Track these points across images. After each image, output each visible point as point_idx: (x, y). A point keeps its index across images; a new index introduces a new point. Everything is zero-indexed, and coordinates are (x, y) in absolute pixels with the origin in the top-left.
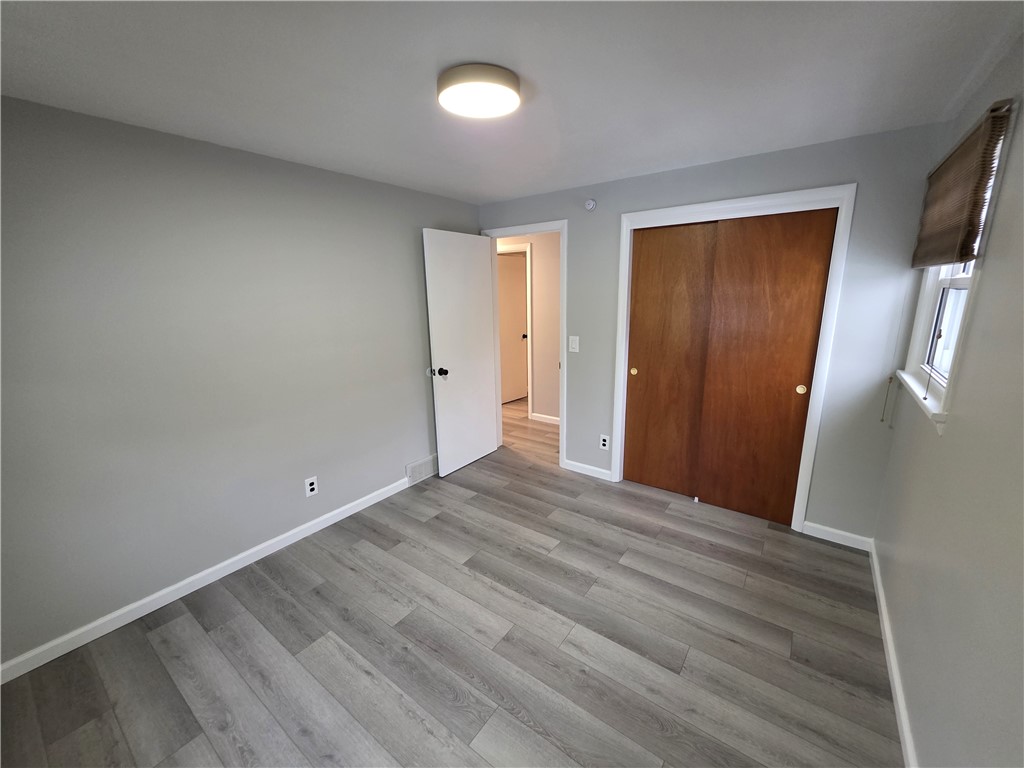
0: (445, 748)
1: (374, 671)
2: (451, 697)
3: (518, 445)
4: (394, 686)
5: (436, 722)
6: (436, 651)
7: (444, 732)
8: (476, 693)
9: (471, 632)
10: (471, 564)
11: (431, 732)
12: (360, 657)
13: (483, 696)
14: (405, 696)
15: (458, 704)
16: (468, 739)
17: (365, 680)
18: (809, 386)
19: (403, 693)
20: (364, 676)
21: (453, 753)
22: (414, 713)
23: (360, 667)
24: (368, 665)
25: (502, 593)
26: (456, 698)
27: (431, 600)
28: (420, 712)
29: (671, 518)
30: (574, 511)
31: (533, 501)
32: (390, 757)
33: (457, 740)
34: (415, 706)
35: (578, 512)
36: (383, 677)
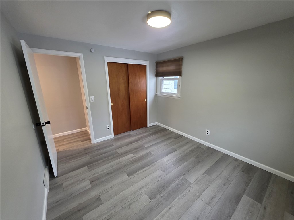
0: (193, 188)
1: (169, 206)
2: (180, 186)
3: (61, 149)
4: (175, 200)
5: (187, 190)
6: (165, 188)
7: (189, 188)
8: (179, 180)
9: (159, 178)
10: (129, 174)
11: (189, 191)
12: (162, 212)
13: (180, 179)
14: (179, 197)
15: (182, 184)
16: (191, 184)
17: (173, 209)
18: (146, 99)
19: (178, 197)
20: (170, 210)
21: (194, 187)
22: (184, 195)
23: (167, 212)
24: (167, 209)
25: (147, 169)
26: (180, 184)
27: (143, 187)
28: (184, 193)
29: (135, 136)
30: (120, 148)
31: (107, 154)
32: (196, 201)
33: (191, 186)
34: (182, 194)
35: (121, 147)
36: (172, 203)
